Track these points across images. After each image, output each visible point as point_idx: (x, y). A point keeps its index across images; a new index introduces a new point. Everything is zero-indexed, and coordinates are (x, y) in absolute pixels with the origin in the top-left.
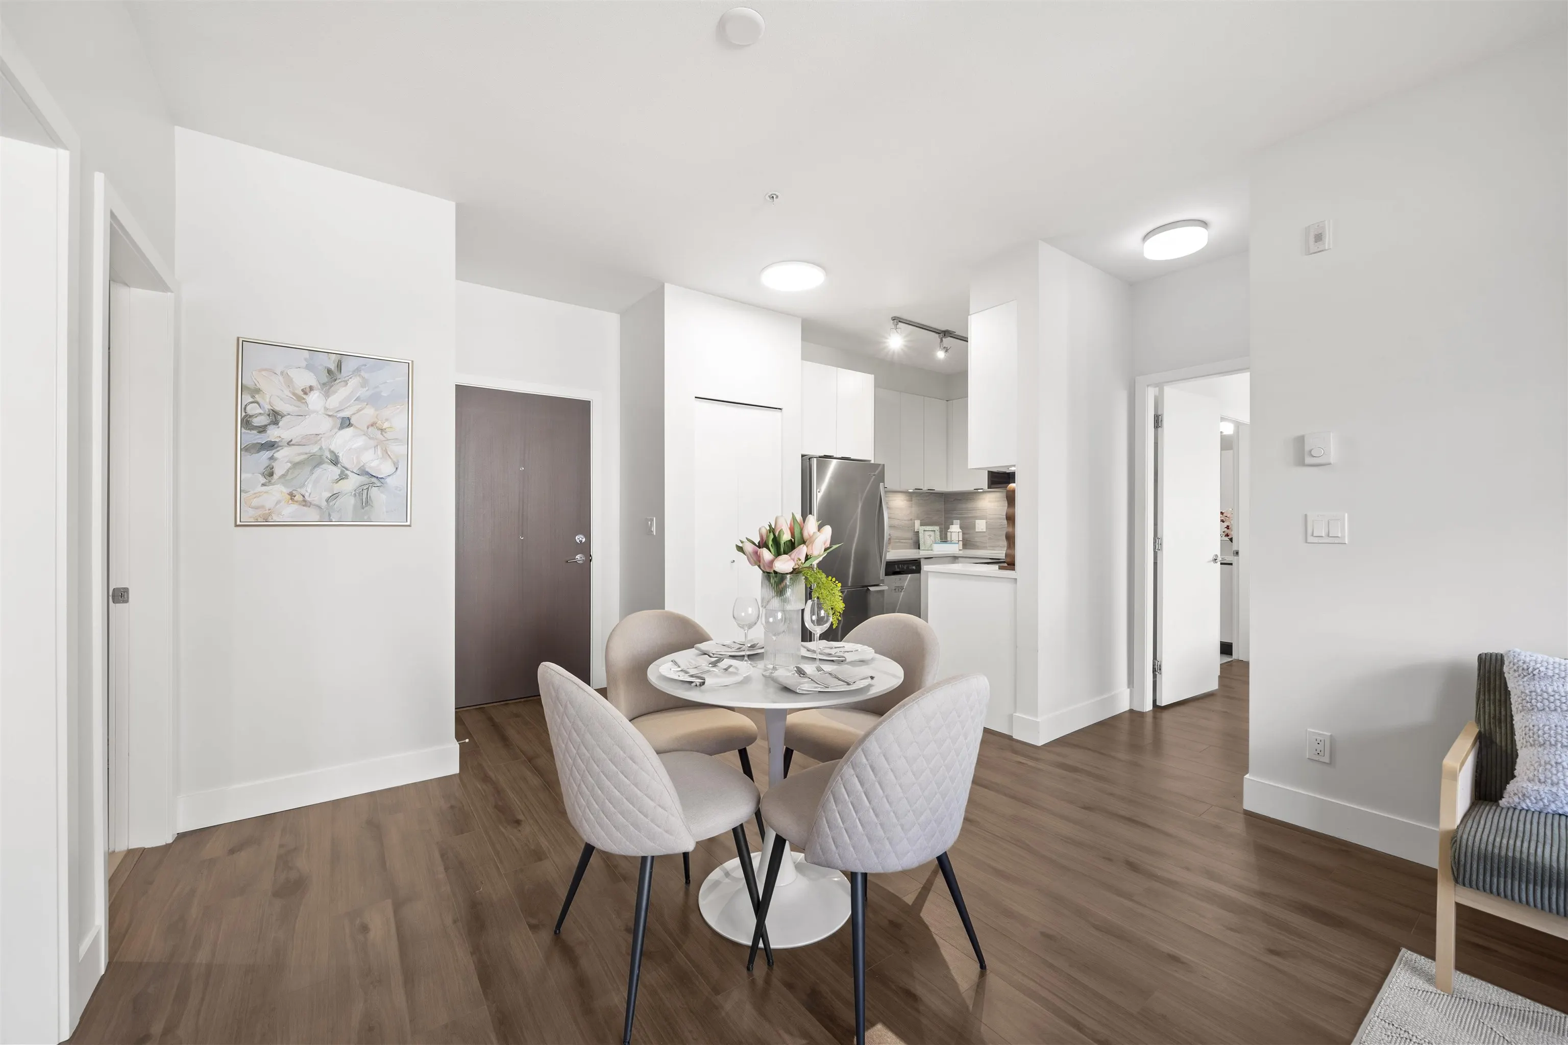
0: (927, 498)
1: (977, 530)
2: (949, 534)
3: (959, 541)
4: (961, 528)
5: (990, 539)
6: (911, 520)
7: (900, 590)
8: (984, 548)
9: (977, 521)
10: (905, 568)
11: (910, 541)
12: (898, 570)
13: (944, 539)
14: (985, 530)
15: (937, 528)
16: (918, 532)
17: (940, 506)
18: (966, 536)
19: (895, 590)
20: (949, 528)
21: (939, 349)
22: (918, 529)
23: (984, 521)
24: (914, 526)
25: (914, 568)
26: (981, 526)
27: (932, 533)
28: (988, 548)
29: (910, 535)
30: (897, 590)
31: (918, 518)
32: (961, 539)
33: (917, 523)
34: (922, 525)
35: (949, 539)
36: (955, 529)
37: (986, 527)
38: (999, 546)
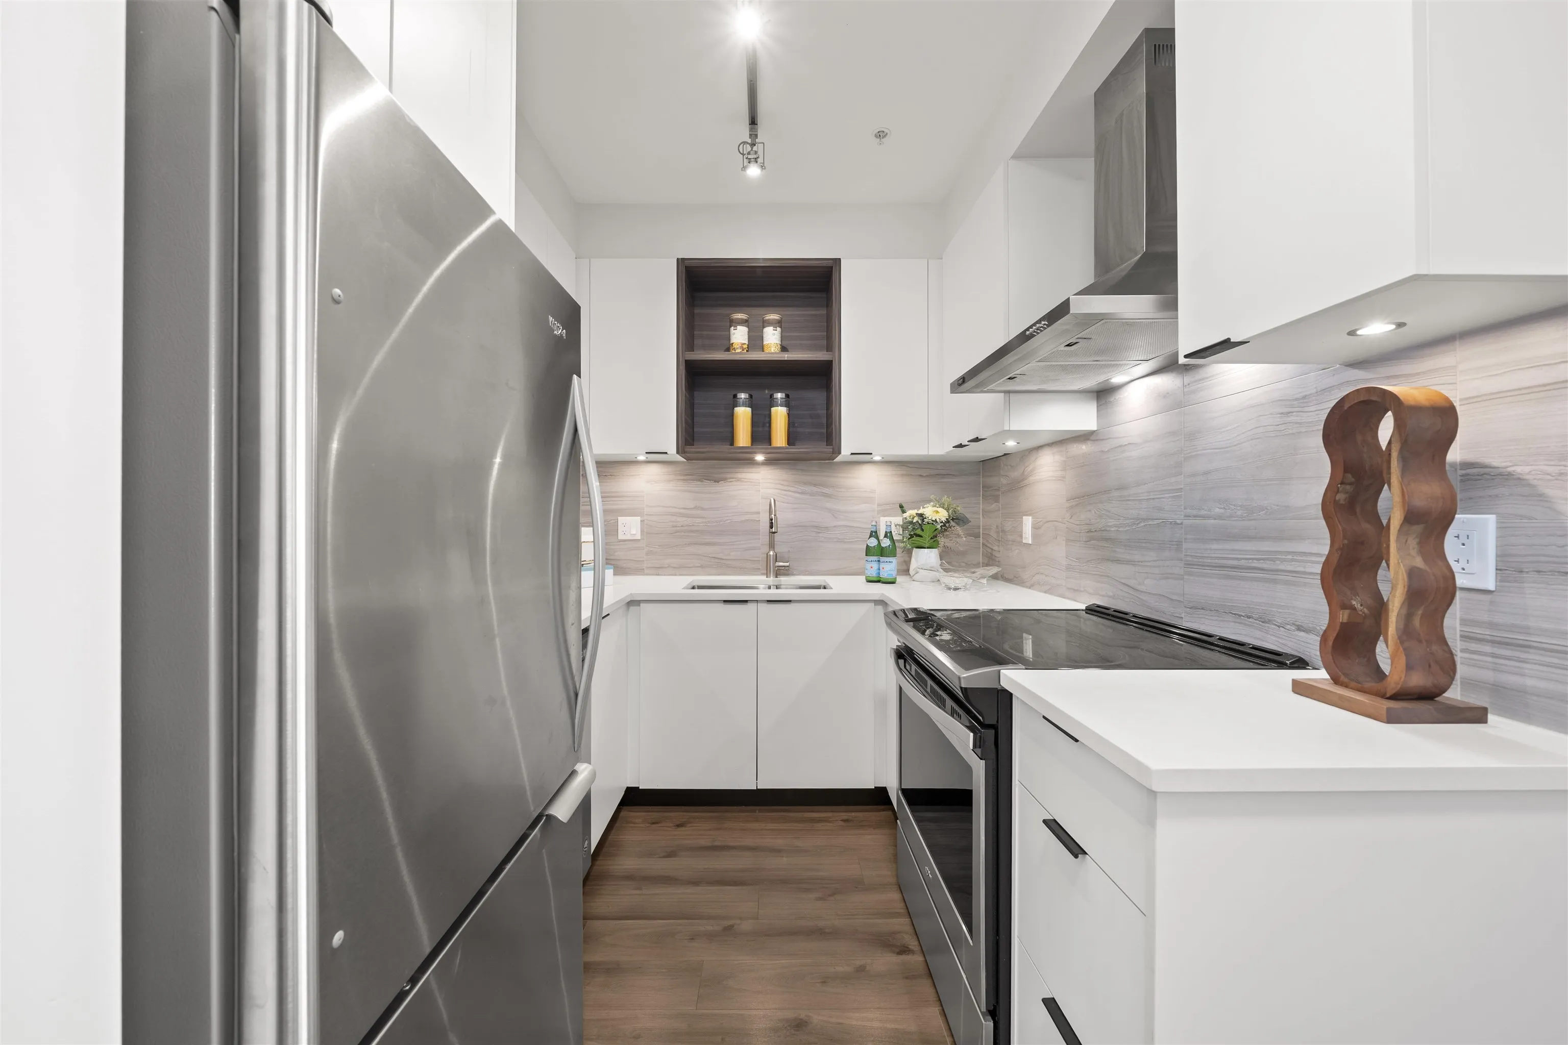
1: (621, 537)
5: (650, 553)
8: (639, 571)
9: (621, 520)
14: (638, 537)
23: (638, 519)
26: (627, 528)
28: (646, 571)
37: (642, 531)
38: (669, 566)
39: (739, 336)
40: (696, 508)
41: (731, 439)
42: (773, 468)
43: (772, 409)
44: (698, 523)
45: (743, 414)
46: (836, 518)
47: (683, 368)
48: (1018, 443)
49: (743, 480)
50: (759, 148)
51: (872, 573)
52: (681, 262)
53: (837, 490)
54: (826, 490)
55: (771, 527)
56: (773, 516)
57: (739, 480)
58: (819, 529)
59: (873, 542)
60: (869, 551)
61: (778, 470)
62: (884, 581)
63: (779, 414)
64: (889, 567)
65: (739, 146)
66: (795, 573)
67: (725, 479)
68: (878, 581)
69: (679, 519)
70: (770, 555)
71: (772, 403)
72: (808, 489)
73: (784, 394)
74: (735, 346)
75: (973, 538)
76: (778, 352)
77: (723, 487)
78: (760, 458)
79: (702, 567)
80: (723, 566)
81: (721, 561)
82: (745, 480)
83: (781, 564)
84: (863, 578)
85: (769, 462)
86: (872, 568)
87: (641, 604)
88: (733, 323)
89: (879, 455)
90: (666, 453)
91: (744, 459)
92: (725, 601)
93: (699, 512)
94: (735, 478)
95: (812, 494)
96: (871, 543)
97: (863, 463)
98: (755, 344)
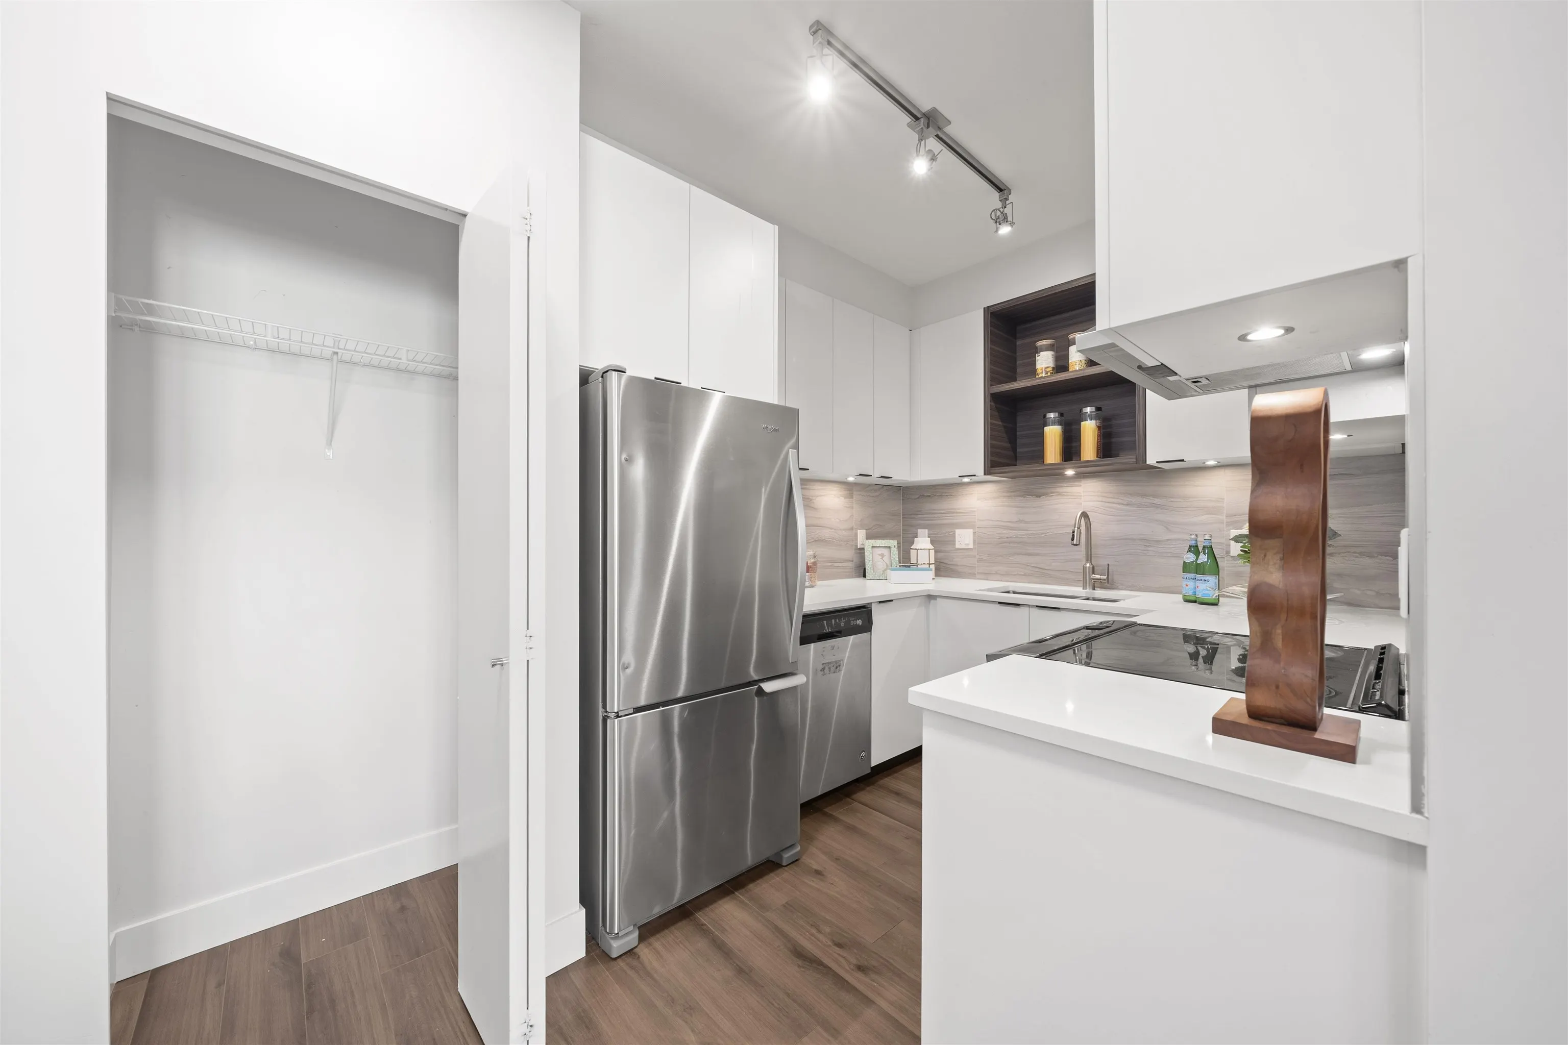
0: (877, 494)
1: (957, 546)
2: (913, 553)
3: (929, 564)
4: (932, 542)
5: (979, 561)
6: (852, 529)
7: (833, 669)
8: (971, 576)
9: (958, 531)
10: (842, 625)
11: (850, 564)
12: (828, 630)
13: (906, 562)
14: (971, 546)
15: (893, 543)
16: (863, 549)
17: (897, 506)
18: (940, 555)
19: (823, 670)
20: (913, 543)
21: (915, 155)
22: (863, 544)
23: (971, 531)
24: (857, 540)
25: (859, 622)
26: (964, 538)
27: (886, 551)
28: (978, 576)
29: (849, 554)
30: (827, 671)
31: (862, 527)
32: (932, 561)
33: (861, 534)
34: (868, 537)
35: (913, 561)
36: (923, 543)
37: (974, 541)
38: (996, 573)
39: (1045, 361)
40: (1020, 521)
41: (1039, 455)
42: (1095, 481)
43: (1082, 423)
44: (1021, 535)
45: (1053, 434)
46: (1170, 531)
47: (988, 400)
49: (1064, 494)
50: (1008, 210)
51: (1188, 590)
52: (987, 310)
53: (1172, 500)
54: (1157, 501)
55: (1073, 539)
56: (1076, 528)
57: (1060, 494)
58: (1147, 542)
59: (1190, 557)
60: (1186, 567)
61: (1100, 483)
62: (1202, 601)
63: (1089, 429)
64: (1206, 586)
65: (991, 214)
66: (1119, 587)
67: (1044, 494)
68: (1195, 602)
69: (1005, 531)
70: (1086, 567)
71: (1081, 418)
72: (1134, 500)
73: (1094, 407)
74: (1039, 371)
75: (1390, 558)
76: (1082, 368)
77: (1044, 501)
78: (1070, 472)
79: (1025, 575)
80: (1044, 575)
81: (1044, 571)
82: (1065, 494)
83: (1098, 576)
84: (1181, 597)
85: (1080, 476)
86: (1189, 585)
87: (938, 599)
88: (1037, 351)
89: (1215, 460)
90: (975, 475)
91: (1055, 474)
92: (1000, 603)
93: (1023, 525)
94: (1057, 492)
95: (1140, 506)
96: (1187, 558)
97: (1201, 468)
98: (1061, 365)
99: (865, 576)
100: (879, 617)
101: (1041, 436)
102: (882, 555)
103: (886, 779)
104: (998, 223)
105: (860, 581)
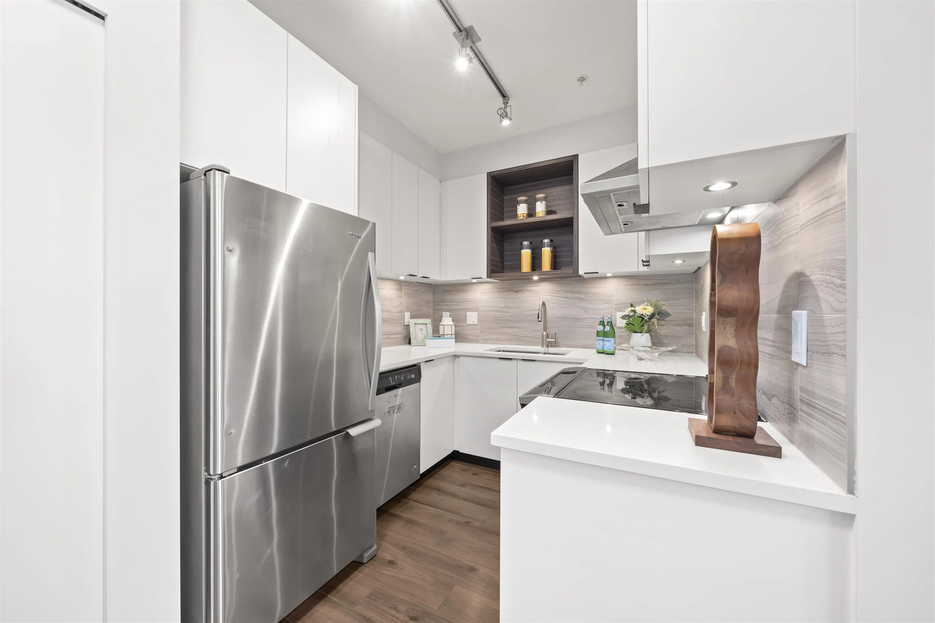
0: (417, 289)
1: (468, 323)
2: (441, 328)
3: (452, 335)
4: (453, 321)
5: (482, 332)
6: (401, 312)
7: (396, 411)
8: (476, 341)
9: (468, 313)
10: (402, 379)
11: (400, 336)
12: (392, 383)
13: (436, 333)
14: (476, 323)
15: (428, 321)
16: (409, 325)
17: (429, 297)
18: (457, 328)
19: (389, 412)
20: (441, 321)
22: (409, 322)
23: (476, 313)
24: (404, 319)
25: (413, 376)
26: (472, 318)
27: (423, 327)
28: (480, 341)
29: (399, 329)
30: (391, 412)
31: (408, 310)
32: (453, 333)
33: (407, 315)
34: (412, 317)
35: (441, 332)
36: (447, 321)
37: (478, 320)
38: (492, 339)
39: (522, 209)
40: (505, 307)
41: (518, 267)
42: (548, 283)
43: (543, 249)
44: (507, 315)
45: (526, 254)
46: (587, 313)
47: (490, 230)
48: (684, 261)
49: (531, 291)
50: (508, 110)
51: (600, 347)
52: (489, 174)
53: (588, 295)
54: (581, 296)
55: (538, 318)
56: (540, 312)
57: (528, 291)
58: (575, 319)
59: (601, 328)
60: (598, 334)
61: (551, 285)
62: (607, 352)
63: (546, 252)
64: (609, 344)
65: (497, 109)
66: (561, 346)
67: (520, 291)
68: (603, 353)
69: (497, 313)
70: (544, 334)
71: (542, 245)
72: (569, 295)
73: (549, 240)
74: (519, 216)
76: (543, 215)
77: (520, 295)
78: (536, 278)
79: (508, 340)
80: (519, 340)
81: (520, 337)
82: (532, 291)
83: (550, 340)
84: (595, 351)
85: (541, 280)
86: (599, 344)
87: (460, 357)
88: (518, 203)
89: (611, 273)
90: (481, 278)
91: (526, 279)
92: (500, 358)
93: (507, 309)
94: (527, 290)
95: (571, 298)
96: (599, 329)
97: (605, 278)
98: (531, 213)
99: (410, 343)
100: (425, 372)
101: (519, 255)
102: (421, 329)
103: (429, 480)
104: (502, 117)
105: (407, 347)
